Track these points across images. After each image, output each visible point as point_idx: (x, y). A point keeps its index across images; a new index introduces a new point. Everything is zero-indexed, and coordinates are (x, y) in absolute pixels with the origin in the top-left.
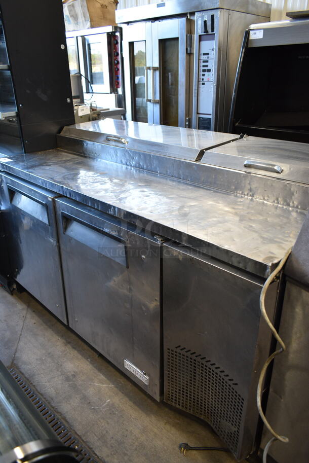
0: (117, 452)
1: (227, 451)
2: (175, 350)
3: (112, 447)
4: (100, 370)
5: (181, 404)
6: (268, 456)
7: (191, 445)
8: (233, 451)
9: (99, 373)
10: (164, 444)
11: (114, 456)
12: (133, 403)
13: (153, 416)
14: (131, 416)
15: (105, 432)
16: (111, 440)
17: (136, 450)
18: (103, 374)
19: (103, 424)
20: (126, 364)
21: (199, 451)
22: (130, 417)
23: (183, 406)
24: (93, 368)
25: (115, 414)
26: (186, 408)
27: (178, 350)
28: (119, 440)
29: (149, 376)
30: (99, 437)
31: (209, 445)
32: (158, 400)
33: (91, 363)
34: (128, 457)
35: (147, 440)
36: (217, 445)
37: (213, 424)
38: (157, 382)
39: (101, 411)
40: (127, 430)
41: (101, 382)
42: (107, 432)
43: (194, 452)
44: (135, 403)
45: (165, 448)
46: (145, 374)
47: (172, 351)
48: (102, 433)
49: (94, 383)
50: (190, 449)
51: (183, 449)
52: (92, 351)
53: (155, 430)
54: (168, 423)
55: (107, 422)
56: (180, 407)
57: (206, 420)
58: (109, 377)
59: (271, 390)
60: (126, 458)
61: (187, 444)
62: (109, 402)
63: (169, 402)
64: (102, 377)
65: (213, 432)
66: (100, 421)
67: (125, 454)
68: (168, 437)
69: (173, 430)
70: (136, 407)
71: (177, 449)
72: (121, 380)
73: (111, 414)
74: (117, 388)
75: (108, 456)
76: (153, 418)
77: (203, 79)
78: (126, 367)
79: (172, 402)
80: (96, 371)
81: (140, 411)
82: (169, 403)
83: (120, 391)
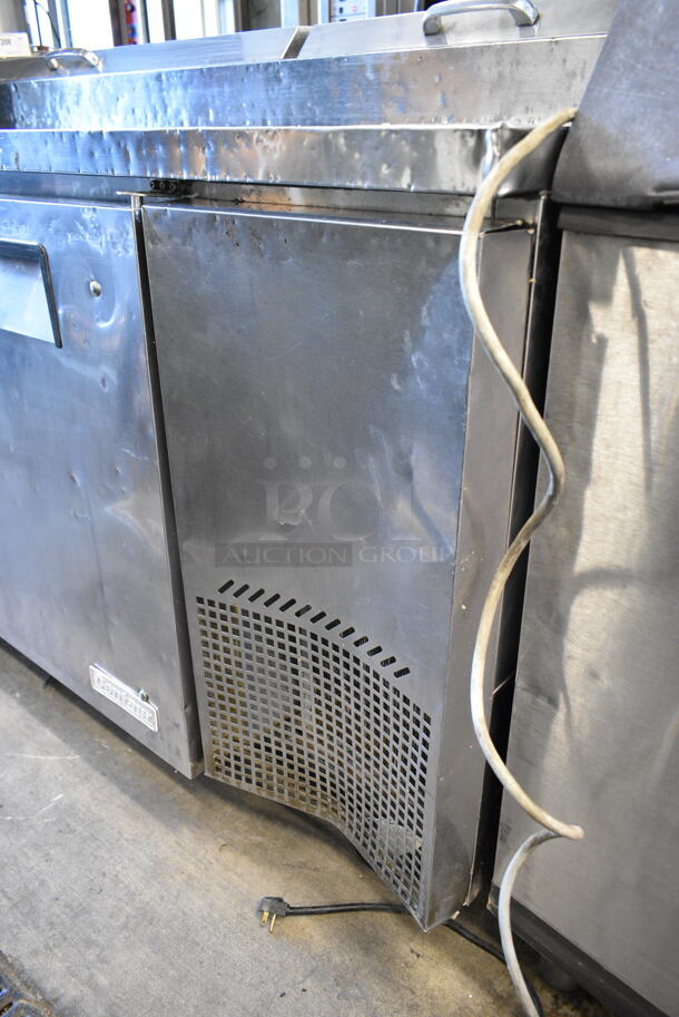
0: (65, 939)
1: (399, 910)
2: (218, 597)
3: (52, 924)
4: (45, 719)
5: (254, 778)
6: (515, 906)
7: (293, 900)
8: (407, 902)
9: (42, 728)
10: (212, 906)
11: (56, 950)
12: (132, 798)
13: (185, 831)
14: (120, 833)
15: (37, 884)
16: (50, 907)
17: (125, 926)
18: (55, 729)
19: (32, 864)
20: (95, 678)
21: (314, 917)
22: (118, 836)
23: (259, 784)
24: (29, 716)
25: (72, 831)
26: (270, 788)
27: (228, 598)
28: (75, 904)
29: (157, 702)
30: (16, 899)
31: (348, 897)
32: (189, 775)
33: (22, 702)
34: (98, 951)
35: (162, 898)
36: (369, 896)
37: (351, 827)
38: (180, 717)
39: (31, 827)
40: (104, 875)
41: (45, 749)
42: (43, 883)
43: (303, 920)
44: (137, 798)
45: (216, 915)
46: (146, 699)
47: (211, 603)
48: (26, 888)
49: (21, 752)
50: (288, 914)
51: (266, 914)
52: (30, 673)
53: (191, 869)
54: (228, 845)
55: (48, 854)
56: (252, 788)
57: (330, 819)
58: (68, 736)
59: (520, 683)
60: (91, 955)
61: (280, 900)
62: (60, 801)
63: (220, 777)
64: (49, 735)
65: (359, 860)
66: (26, 855)
67: (89, 943)
68: (225, 883)
69: (244, 864)
70: (140, 810)
71: (252, 915)
72: (104, 741)
73: (60, 831)
74: (90, 761)
75: (35, 953)
76: (186, 834)
77: (341, 10)
78: (97, 687)
79: (228, 773)
80: (35, 722)
81: (151, 820)
82: (220, 779)
83: (98, 769)
